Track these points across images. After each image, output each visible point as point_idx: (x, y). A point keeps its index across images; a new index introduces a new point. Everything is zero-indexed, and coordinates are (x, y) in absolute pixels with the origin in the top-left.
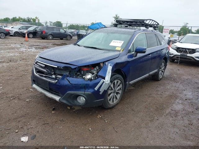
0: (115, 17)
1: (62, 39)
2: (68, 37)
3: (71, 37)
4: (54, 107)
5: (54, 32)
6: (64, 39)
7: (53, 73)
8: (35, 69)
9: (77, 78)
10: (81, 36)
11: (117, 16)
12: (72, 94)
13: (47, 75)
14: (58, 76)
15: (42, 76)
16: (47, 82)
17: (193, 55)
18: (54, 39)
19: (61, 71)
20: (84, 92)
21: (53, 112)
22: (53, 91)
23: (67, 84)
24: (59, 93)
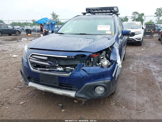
0: (52, 14)
1: (10, 35)
2: (17, 33)
3: (20, 33)
4: (61, 105)
5: (2, 28)
6: (12, 35)
7: (57, 65)
8: (31, 63)
9: (88, 66)
10: (30, 31)
11: (53, 13)
12: (90, 86)
13: (50, 68)
14: (67, 68)
15: (45, 71)
16: (56, 76)
17: (134, 37)
18: (3, 36)
19: (68, 61)
20: (103, 81)
21: (63, 111)
22: (63, 86)
23: (84, 75)
24: (72, 87)
